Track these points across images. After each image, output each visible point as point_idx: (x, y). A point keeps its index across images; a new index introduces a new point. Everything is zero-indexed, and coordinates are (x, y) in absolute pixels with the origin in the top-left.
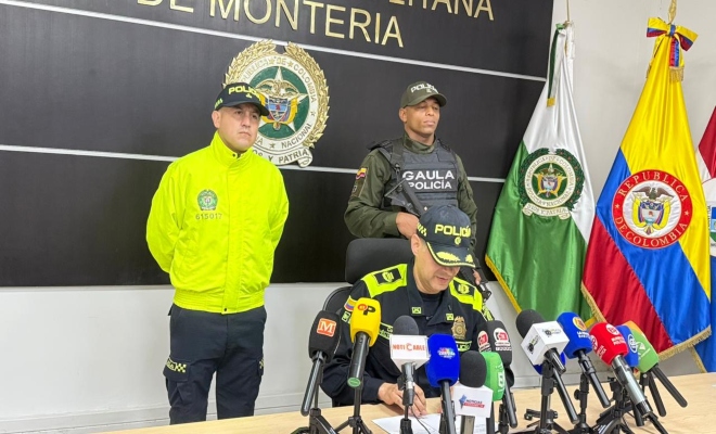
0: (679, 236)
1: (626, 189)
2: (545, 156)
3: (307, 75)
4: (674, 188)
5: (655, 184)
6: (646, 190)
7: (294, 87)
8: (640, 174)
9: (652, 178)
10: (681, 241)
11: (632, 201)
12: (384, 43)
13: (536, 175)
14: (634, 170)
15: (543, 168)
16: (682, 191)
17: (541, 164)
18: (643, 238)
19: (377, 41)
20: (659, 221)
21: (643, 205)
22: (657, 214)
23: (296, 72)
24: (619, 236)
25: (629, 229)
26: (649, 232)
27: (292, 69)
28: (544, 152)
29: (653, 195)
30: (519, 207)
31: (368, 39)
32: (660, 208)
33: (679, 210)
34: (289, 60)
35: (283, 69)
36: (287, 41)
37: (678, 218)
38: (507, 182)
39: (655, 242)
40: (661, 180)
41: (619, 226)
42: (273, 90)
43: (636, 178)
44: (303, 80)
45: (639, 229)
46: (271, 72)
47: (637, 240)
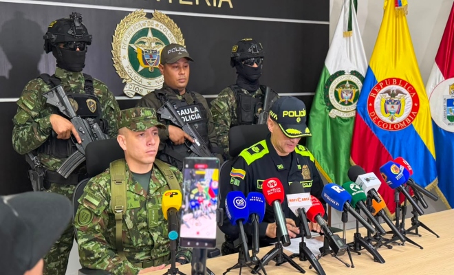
0: (412, 120)
1: (376, 93)
2: (342, 76)
3: (169, 32)
4: (406, 88)
5: (394, 87)
6: (388, 92)
7: (161, 42)
8: (383, 82)
9: (391, 84)
10: (413, 123)
11: (380, 100)
12: (220, 6)
13: (337, 90)
14: (379, 79)
15: (342, 84)
16: (412, 90)
17: (340, 82)
18: (389, 124)
19: (215, 5)
20: (398, 112)
21: (387, 102)
22: (396, 107)
23: (162, 31)
24: (373, 124)
25: (379, 119)
26: (392, 120)
27: (158, 29)
28: (341, 73)
29: (393, 95)
30: (326, 113)
31: (209, 4)
32: (399, 103)
33: (411, 103)
34: (155, 22)
35: (152, 29)
36: (153, 9)
37: (410, 109)
38: (316, 94)
39: (397, 126)
40: (397, 84)
41: (372, 118)
42: (147, 45)
43: (381, 85)
44: (167, 36)
45: (386, 118)
46: (143, 32)
47: (385, 126)
